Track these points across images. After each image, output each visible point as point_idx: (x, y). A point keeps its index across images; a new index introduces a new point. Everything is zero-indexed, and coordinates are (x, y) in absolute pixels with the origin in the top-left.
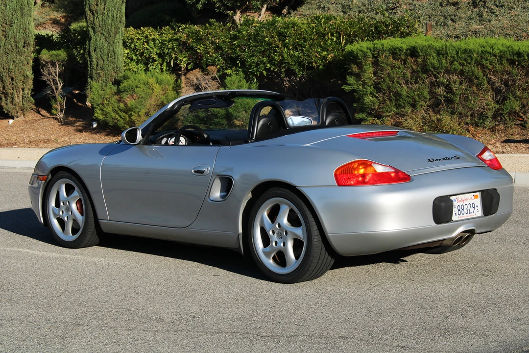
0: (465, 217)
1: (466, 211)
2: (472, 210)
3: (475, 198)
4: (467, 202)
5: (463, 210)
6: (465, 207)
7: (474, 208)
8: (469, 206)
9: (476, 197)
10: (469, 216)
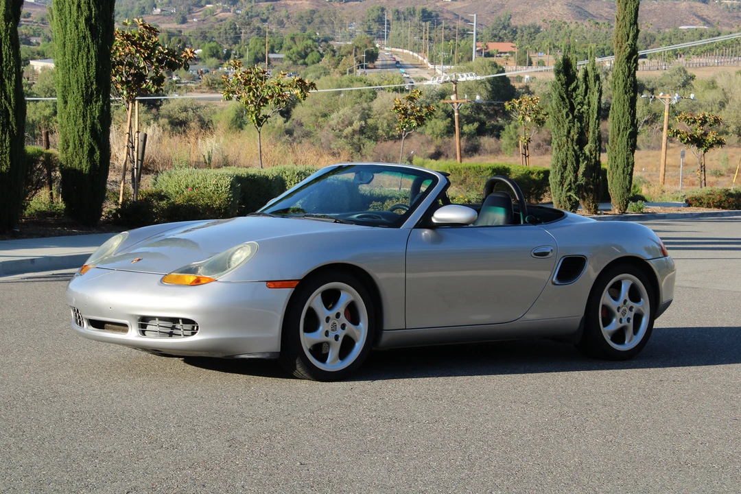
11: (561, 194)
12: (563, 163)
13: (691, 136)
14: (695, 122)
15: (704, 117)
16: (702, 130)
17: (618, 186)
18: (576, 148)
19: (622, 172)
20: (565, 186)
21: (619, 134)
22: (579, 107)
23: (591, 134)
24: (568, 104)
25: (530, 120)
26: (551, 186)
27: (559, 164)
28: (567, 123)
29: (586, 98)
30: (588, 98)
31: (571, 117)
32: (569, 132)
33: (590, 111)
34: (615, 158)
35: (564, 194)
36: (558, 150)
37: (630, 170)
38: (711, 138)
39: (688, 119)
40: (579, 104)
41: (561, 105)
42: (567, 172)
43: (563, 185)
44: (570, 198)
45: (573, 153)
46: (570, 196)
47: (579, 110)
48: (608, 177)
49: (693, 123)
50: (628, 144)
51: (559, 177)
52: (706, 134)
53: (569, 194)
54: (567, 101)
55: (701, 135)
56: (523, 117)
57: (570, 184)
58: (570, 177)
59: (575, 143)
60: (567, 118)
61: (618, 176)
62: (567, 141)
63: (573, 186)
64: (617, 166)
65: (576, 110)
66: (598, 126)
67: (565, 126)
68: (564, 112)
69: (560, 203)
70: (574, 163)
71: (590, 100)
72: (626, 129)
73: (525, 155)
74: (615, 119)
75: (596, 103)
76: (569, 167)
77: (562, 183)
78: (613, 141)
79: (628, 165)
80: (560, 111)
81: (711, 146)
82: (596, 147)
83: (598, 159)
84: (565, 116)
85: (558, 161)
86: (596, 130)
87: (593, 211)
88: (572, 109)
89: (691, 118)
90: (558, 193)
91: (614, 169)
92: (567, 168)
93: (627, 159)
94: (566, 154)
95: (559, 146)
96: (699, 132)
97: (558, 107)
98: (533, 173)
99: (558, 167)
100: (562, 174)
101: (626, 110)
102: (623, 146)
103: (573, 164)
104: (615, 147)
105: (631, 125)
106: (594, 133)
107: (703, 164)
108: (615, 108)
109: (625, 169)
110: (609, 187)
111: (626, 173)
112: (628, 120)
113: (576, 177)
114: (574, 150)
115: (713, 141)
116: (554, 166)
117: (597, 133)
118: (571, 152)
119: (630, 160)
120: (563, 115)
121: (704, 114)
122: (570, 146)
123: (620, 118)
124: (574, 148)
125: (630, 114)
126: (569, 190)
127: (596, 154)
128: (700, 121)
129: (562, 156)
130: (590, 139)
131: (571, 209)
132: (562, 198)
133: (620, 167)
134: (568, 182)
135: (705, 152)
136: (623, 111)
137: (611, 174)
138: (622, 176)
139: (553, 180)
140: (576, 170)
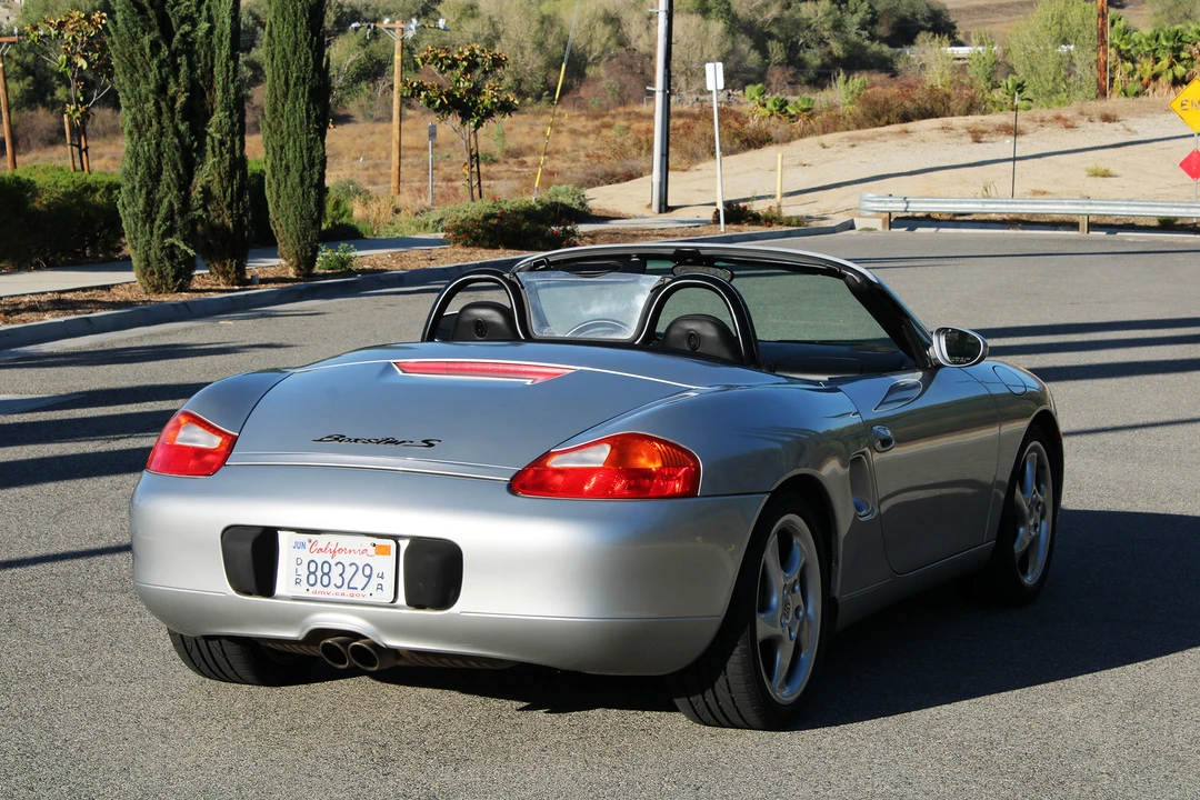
0: (332, 593)
1: (336, 580)
2: (359, 581)
3: (377, 553)
4: (346, 559)
5: (324, 574)
6: (336, 571)
7: (369, 577)
8: (350, 571)
9: (383, 551)
10: (346, 595)
11: (148, 242)
12: (149, 168)
13: (449, 95)
14: (454, 65)
15: (472, 53)
16: (469, 81)
17: (291, 214)
18: (182, 127)
19: (297, 180)
20: (158, 222)
21: (285, 95)
22: (186, 28)
23: (219, 94)
24: (154, 22)
25: (85, 67)
26: (124, 225)
27: (141, 170)
28: (154, 67)
29: (204, 7)
30: (209, 9)
31: (165, 52)
32: (162, 89)
33: (215, 40)
34: (282, 148)
35: (156, 243)
36: (136, 136)
37: (316, 176)
38: (487, 98)
39: (441, 60)
40: (183, 20)
41: (135, 23)
42: (163, 188)
43: (153, 221)
44: (171, 252)
45: (176, 141)
46: (173, 245)
47: (184, 35)
48: (267, 193)
49: (450, 67)
50: (308, 117)
51: (141, 202)
52: (476, 90)
53: (168, 241)
54: (151, 13)
55: (469, 91)
56: (69, 59)
57: (170, 217)
58: (168, 198)
59: (178, 116)
60: (154, 55)
61: (289, 189)
62: (159, 112)
63: (179, 222)
64: (287, 167)
65: (178, 36)
66: (235, 76)
67: (151, 75)
68: (146, 40)
69: (148, 264)
70: (180, 166)
71: (213, 12)
72: (301, 80)
73: (79, 146)
74: (278, 57)
75: (228, 21)
76: (167, 175)
77: (149, 215)
78: (275, 110)
79: (312, 165)
80: (134, 39)
81: (489, 114)
82: (233, 125)
83: (238, 153)
84: (147, 50)
85: (137, 164)
86: (231, 86)
87: (232, 276)
88: (167, 33)
89: (447, 58)
90: (142, 240)
91: (281, 176)
92: (163, 177)
93: (310, 149)
94: (158, 145)
95: (137, 126)
96: (465, 85)
97: (129, 30)
98: (95, 190)
99: (137, 178)
100: (149, 193)
101: (300, 36)
102: (298, 121)
103: (175, 167)
104: (280, 123)
105: (314, 70)
106: (225, 90)
107: (474, 153)
108: (275, 33)
109: (306, 174)
110: (272, 216)
111: (307, 182)
112: (307, 59)
113: (186, 201)
114: (177, 133)
115: (493, 103)
116: (129, 175)
117: (232, 91)
118: (170, 140)
119: (315, 153)
120: (142, 49)
121: (472, 50)
122: (166, 122)
123: (289, 55)
124: (176, 127)
125: (310, 46)
126: (169, 232)
127: (233, 142)
128: (465, 63)
129: (146, 148)
130: (218, 106)
131: (176, 279)
132: (153, 255)
133: (293, 171)
134: (163, 210)
135: (478, 126)
136: (292, 39)
137: (274, 186)
138: (299, 190)
139: (130, 210)
140: (184, 183)
